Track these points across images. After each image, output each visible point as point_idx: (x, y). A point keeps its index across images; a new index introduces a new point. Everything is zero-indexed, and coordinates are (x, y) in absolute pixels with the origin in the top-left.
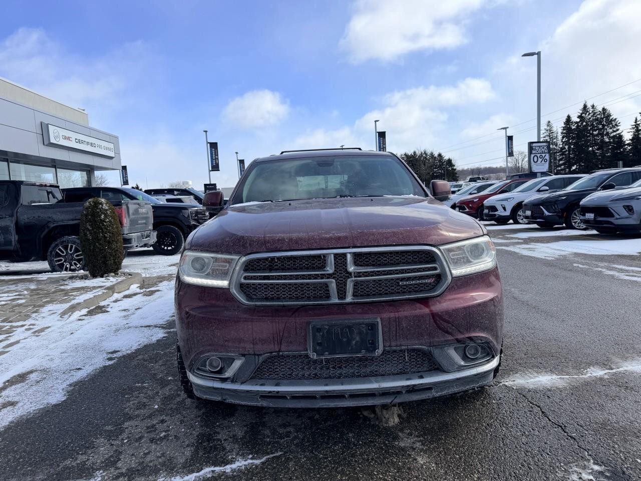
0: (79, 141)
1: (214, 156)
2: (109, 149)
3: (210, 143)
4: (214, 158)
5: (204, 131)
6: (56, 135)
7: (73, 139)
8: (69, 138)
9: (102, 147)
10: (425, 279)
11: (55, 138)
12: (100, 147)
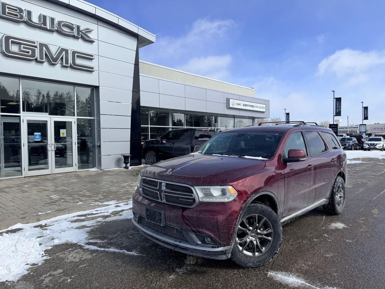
0: (245, 105)
1: (338, 106)
2: (263, 108)
3: (336, 98)
4: (338, 108)
5: (333, 91)
6: (233, 103)
7: (242, 105)
8: (239, 104)
9: (258, 107)
10: (189, 199)
11: (232, 105)
12: (257, 107)
